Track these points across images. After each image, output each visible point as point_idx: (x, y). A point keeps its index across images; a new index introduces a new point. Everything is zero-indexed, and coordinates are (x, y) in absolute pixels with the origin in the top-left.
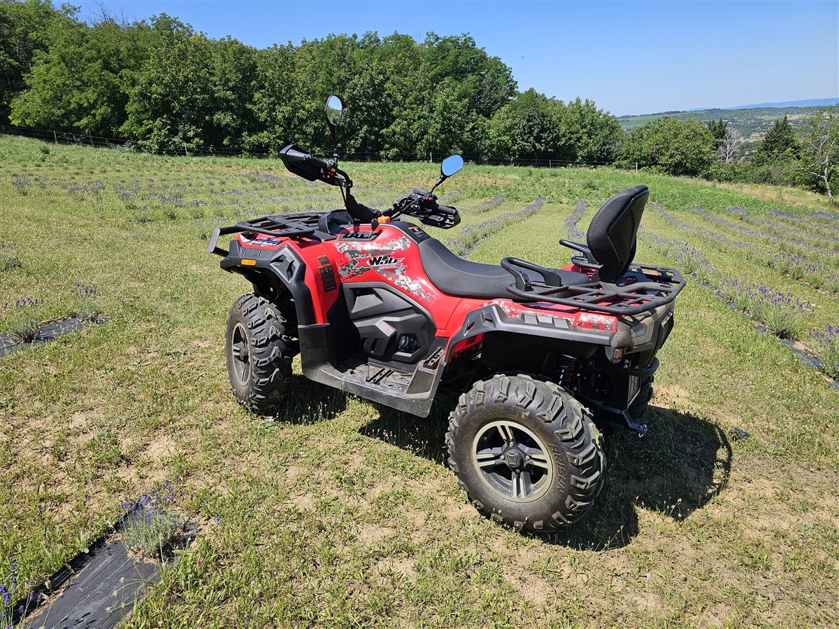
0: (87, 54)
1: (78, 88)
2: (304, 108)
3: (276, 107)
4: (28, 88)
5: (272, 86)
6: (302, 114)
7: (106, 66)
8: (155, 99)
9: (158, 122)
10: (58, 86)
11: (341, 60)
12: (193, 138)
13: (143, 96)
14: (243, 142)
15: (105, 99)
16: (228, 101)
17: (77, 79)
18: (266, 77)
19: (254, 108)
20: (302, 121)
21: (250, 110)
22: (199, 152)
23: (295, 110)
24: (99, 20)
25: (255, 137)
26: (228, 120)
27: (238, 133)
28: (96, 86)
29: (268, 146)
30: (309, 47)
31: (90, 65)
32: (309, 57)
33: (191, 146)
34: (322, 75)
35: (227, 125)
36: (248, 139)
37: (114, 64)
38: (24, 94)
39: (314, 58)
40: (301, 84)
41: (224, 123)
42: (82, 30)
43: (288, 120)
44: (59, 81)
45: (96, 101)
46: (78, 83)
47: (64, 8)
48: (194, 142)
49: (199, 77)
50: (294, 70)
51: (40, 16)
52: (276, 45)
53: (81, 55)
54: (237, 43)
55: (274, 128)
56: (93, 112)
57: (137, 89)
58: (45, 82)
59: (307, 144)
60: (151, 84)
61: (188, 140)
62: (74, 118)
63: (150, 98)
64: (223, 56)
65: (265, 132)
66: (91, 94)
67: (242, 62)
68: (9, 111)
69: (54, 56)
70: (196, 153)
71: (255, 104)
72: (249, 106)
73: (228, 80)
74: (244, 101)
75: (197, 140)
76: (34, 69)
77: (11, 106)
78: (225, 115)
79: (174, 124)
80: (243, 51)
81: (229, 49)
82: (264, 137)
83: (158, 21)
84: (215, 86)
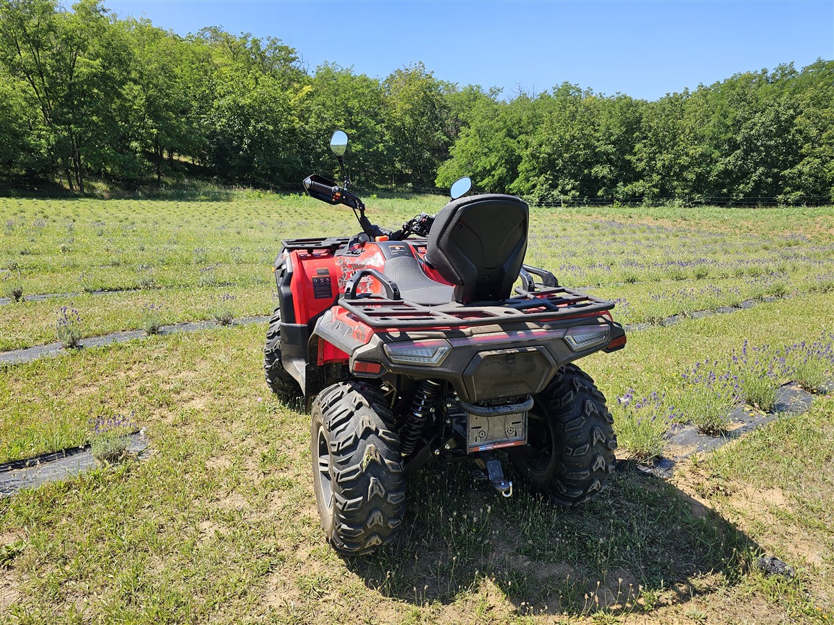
0: (497, 126)
1: (485, 154)
2: (687, 155)
3: (657, 156)
4: (451, 157)
5: (656, 135)
6: (684, 160)
7: (510, 134)
8: (544, 158)
9: (542, 178)
10: (471, 154)
11: (742, 98)
12: (570, 191)
13: (533, 156)
14: (617, 192)
15: (503, 161)
16: (608, 154)
17: (486, 147)
18: (650, 127)
19: (633, 159)
20: (683, 168)
21: (629, 160)
22: (573, 203)
23: (678, 156)
24: (515, 96)
25: (629, 187)
26: (606, 173)
27: (614, 183)
28: (498, 152)
29: (642, 194)
30: (704, 92)
31: (497, 134)
32: (701, 101)
33: (567, 198)
34: (714, 119)
35: (604, 177)
36: (622, 189)
37: (515, 132)
38: (448, 163)
39: (707, 102)
40: (687, 131)
41: (601, 175)
42: (496, 107)
43: (668, 168)
44: (473, 151)
45: (496, 164)
46: (486, 150)
47: (491, 90)
48: (571, 194)
49: (584, 135)
50: (683, 117)
51: (469, 101)
52: (668, 95)
53: (491, 127)
54: (625, 98)
55: (651, 176)
56: (493, 173)
57: (530, 150)
58: (463, 151)
59: (686, 191)
60: (541, 146)
61: (564, 192)
62: (479, 179)
63: (538, 158)
64: (610, 112)
65: (641, 181)
66: (493, 159)
67: (628, 116)
68: (435, 175)
69: (472, 131)
70: (570, 204)
71: (635, 154)
72: (628, 157)
73: (612, 134)
74: (624, 153)
75: (573, 192)
76: (457, 142)
77: (438, 173)
78: (603, 167)
79: (556, 178)
80: (631, 105)
81: (617, 106)
82: (639, 186)
83: (559, 89)
84: (598, 141)
